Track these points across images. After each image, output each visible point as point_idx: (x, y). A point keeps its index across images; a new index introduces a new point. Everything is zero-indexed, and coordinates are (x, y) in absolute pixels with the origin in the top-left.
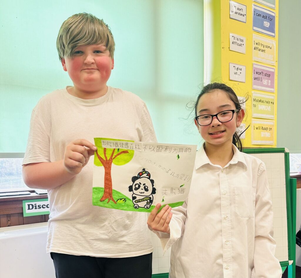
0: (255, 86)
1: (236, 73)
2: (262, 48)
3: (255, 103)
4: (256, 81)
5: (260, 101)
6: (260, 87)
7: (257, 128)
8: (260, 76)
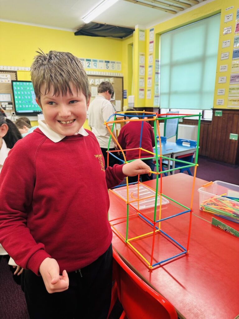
0: (231, 83)
1: (221, 80)
2: (237, 66)
3: (230, 90)
4: (232, 81)
5: (233, 89)
6: (234, 83)
7: (230, 101)
8: (234, 78)
